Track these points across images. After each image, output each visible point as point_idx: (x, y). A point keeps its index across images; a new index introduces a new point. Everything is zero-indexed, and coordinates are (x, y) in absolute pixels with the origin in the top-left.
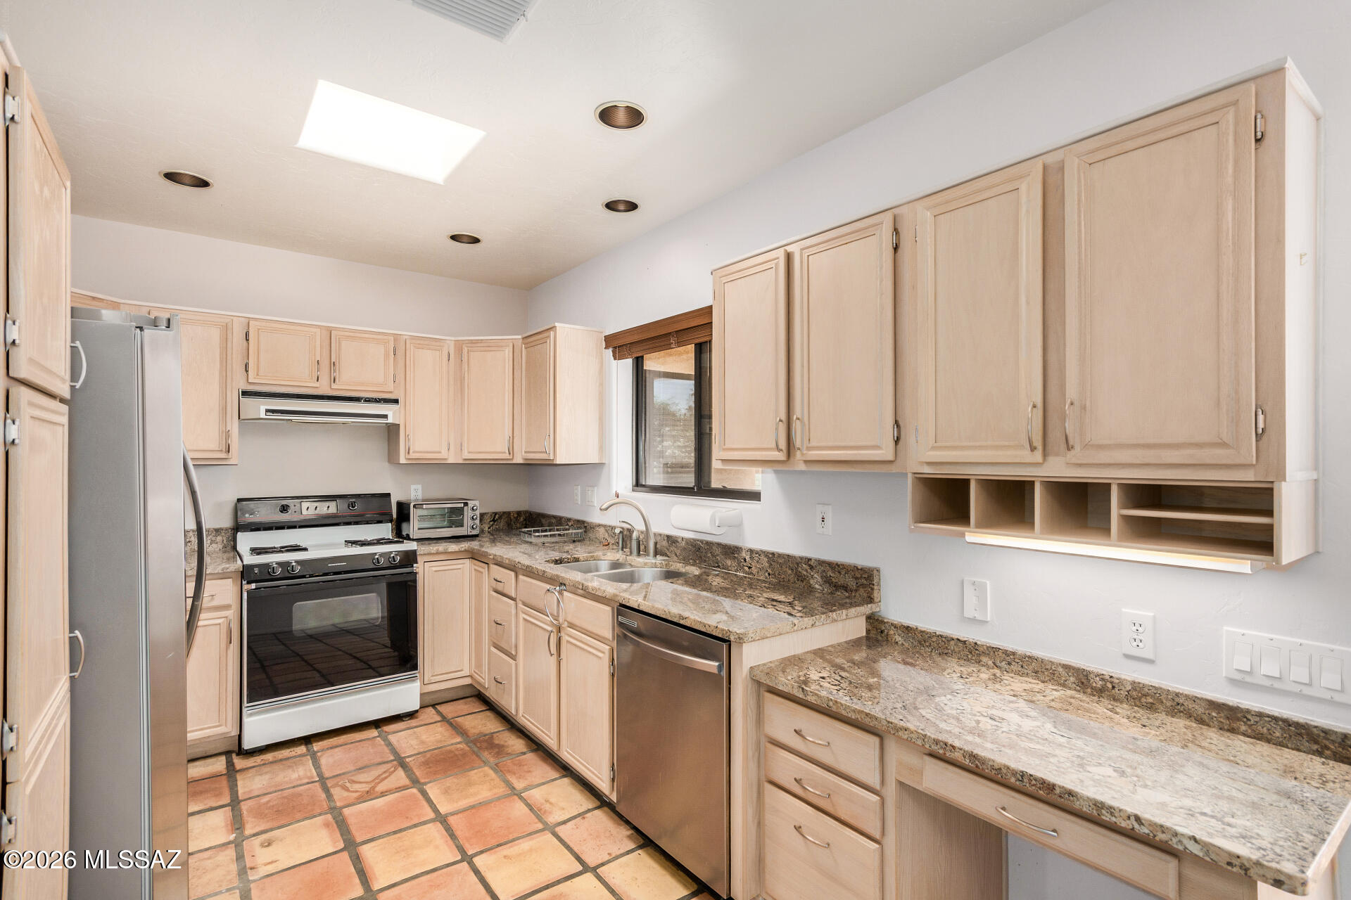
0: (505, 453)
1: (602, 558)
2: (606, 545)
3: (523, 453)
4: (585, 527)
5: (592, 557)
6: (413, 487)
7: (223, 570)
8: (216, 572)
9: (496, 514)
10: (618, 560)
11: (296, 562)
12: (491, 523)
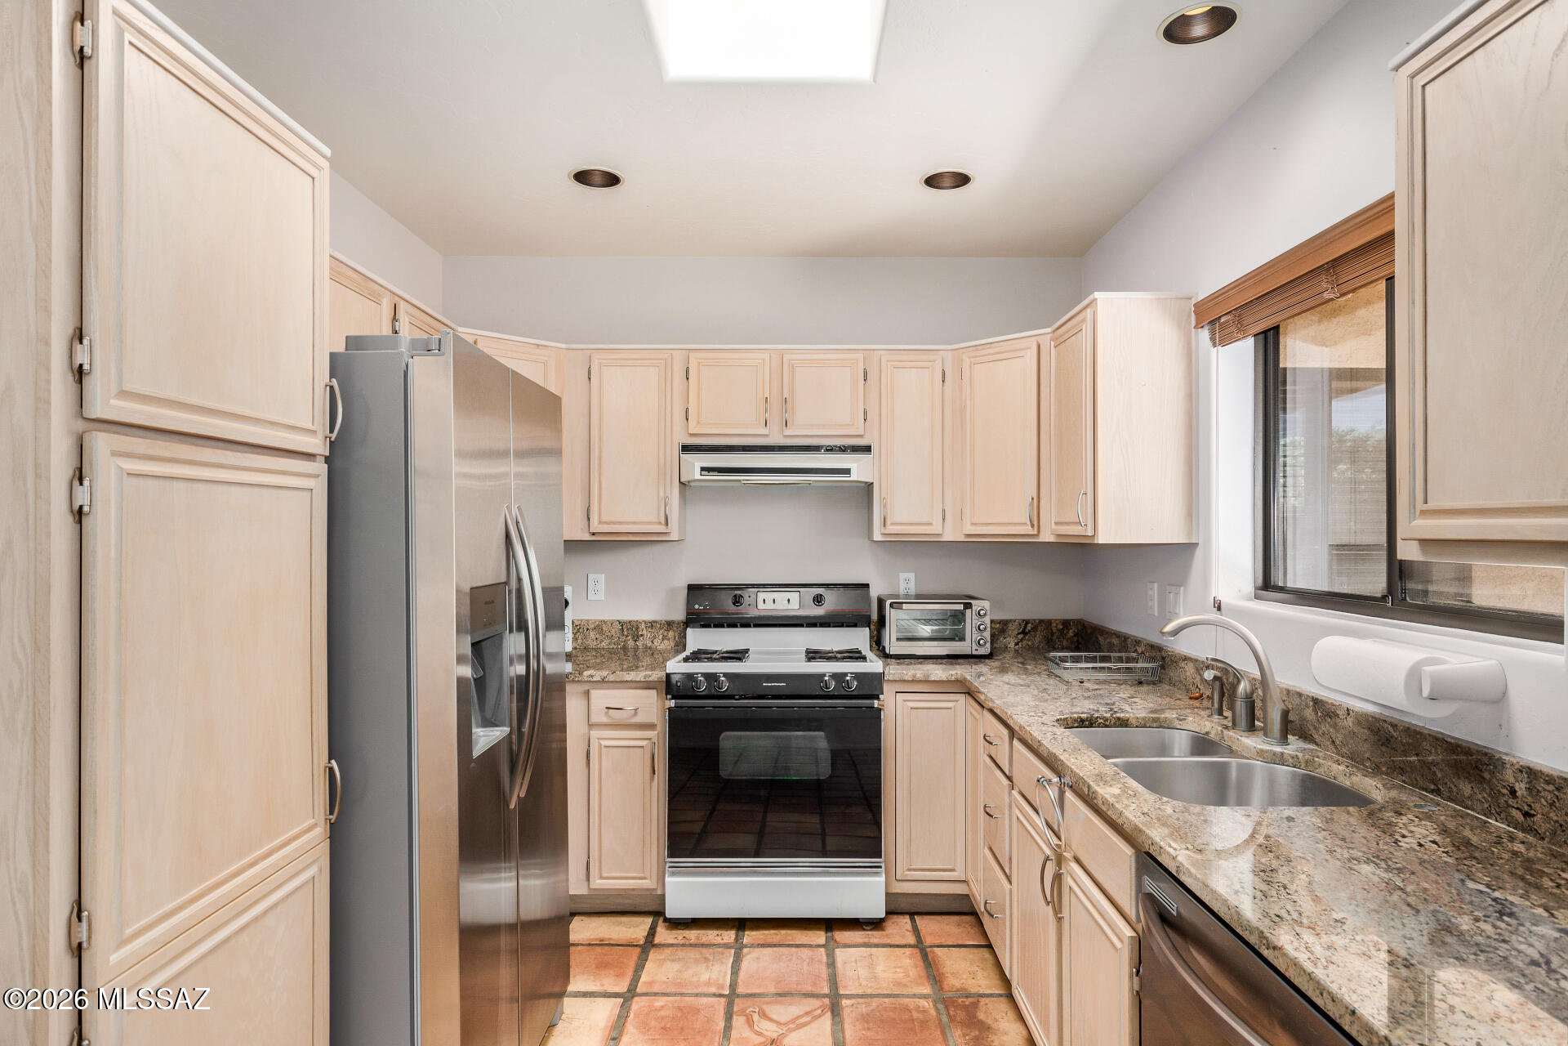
0: (1025, 524)
1: (1177, 724)
2: (1196, 699)
3: (1053, 524)
4: (1163, 658)
5: (1155, 720)
6: (903, 576)
7: (645, 677)
8: (638, 680)
9: (1027, 622)
10: (1207, 733)
11: (725, 675)
12: (1020, 636)
